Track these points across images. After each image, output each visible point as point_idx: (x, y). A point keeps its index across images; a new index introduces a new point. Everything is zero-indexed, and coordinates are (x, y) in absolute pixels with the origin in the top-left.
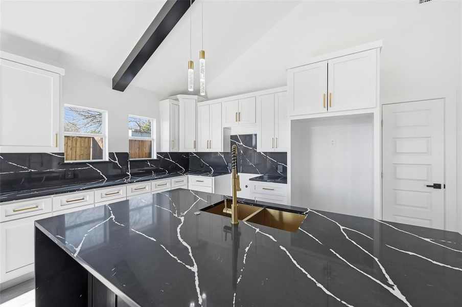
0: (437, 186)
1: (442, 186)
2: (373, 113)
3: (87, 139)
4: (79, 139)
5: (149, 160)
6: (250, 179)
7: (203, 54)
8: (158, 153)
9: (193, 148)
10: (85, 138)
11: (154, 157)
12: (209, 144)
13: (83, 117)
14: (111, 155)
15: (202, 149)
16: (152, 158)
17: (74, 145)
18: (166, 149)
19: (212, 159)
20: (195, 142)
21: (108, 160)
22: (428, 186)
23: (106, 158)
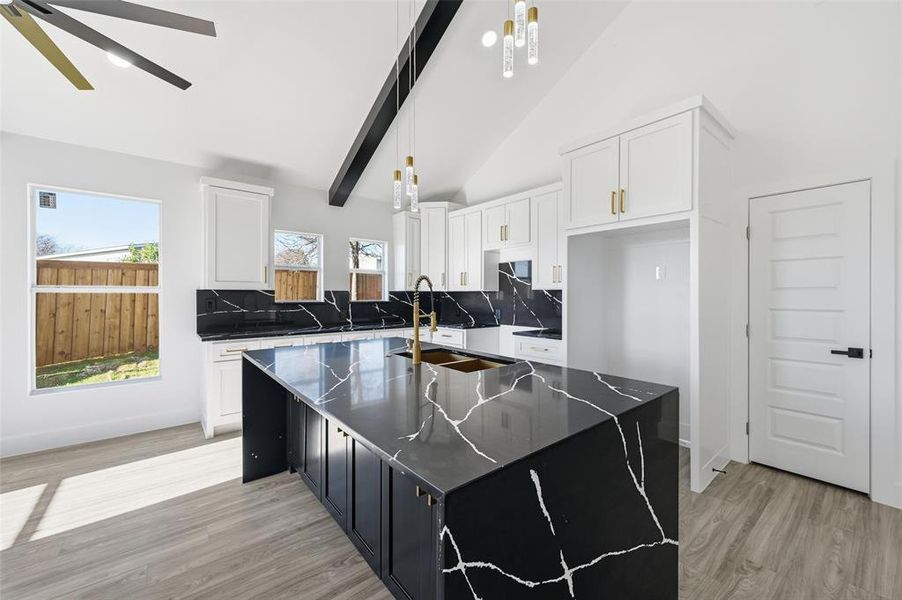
0: (856, 353)
1: (866, 354)
2: (688, 221)
3: (311, 275)
4: (301, 275)
5: (378, 303)
6: (514, 334)
7: (410, 161)
8: (391, 293)
9: (441, 283)
10: (310, 272)
11: (386, 298)
12: (464, 277)
13: (306, 242)
14: (327, 294)
15: (455, 286)
16: (382, 300)
17: (295, 284)
18: (400, 287)
19: (472, 302)
20: (444, 275)
21: (323, 301)
22: (833, 352)
23: (321, 298)
